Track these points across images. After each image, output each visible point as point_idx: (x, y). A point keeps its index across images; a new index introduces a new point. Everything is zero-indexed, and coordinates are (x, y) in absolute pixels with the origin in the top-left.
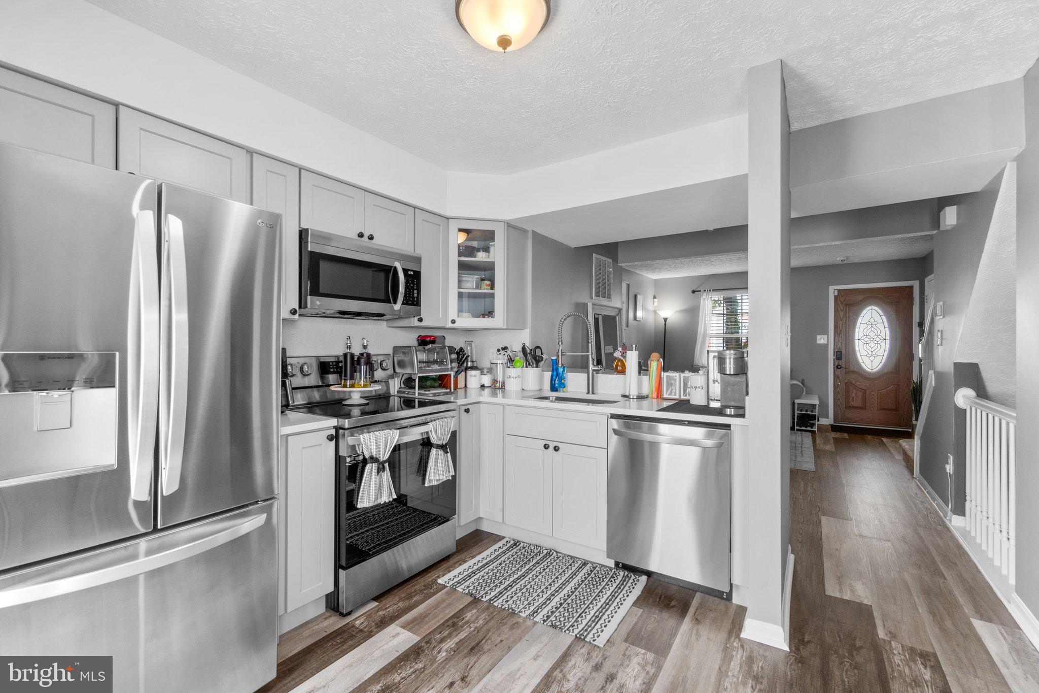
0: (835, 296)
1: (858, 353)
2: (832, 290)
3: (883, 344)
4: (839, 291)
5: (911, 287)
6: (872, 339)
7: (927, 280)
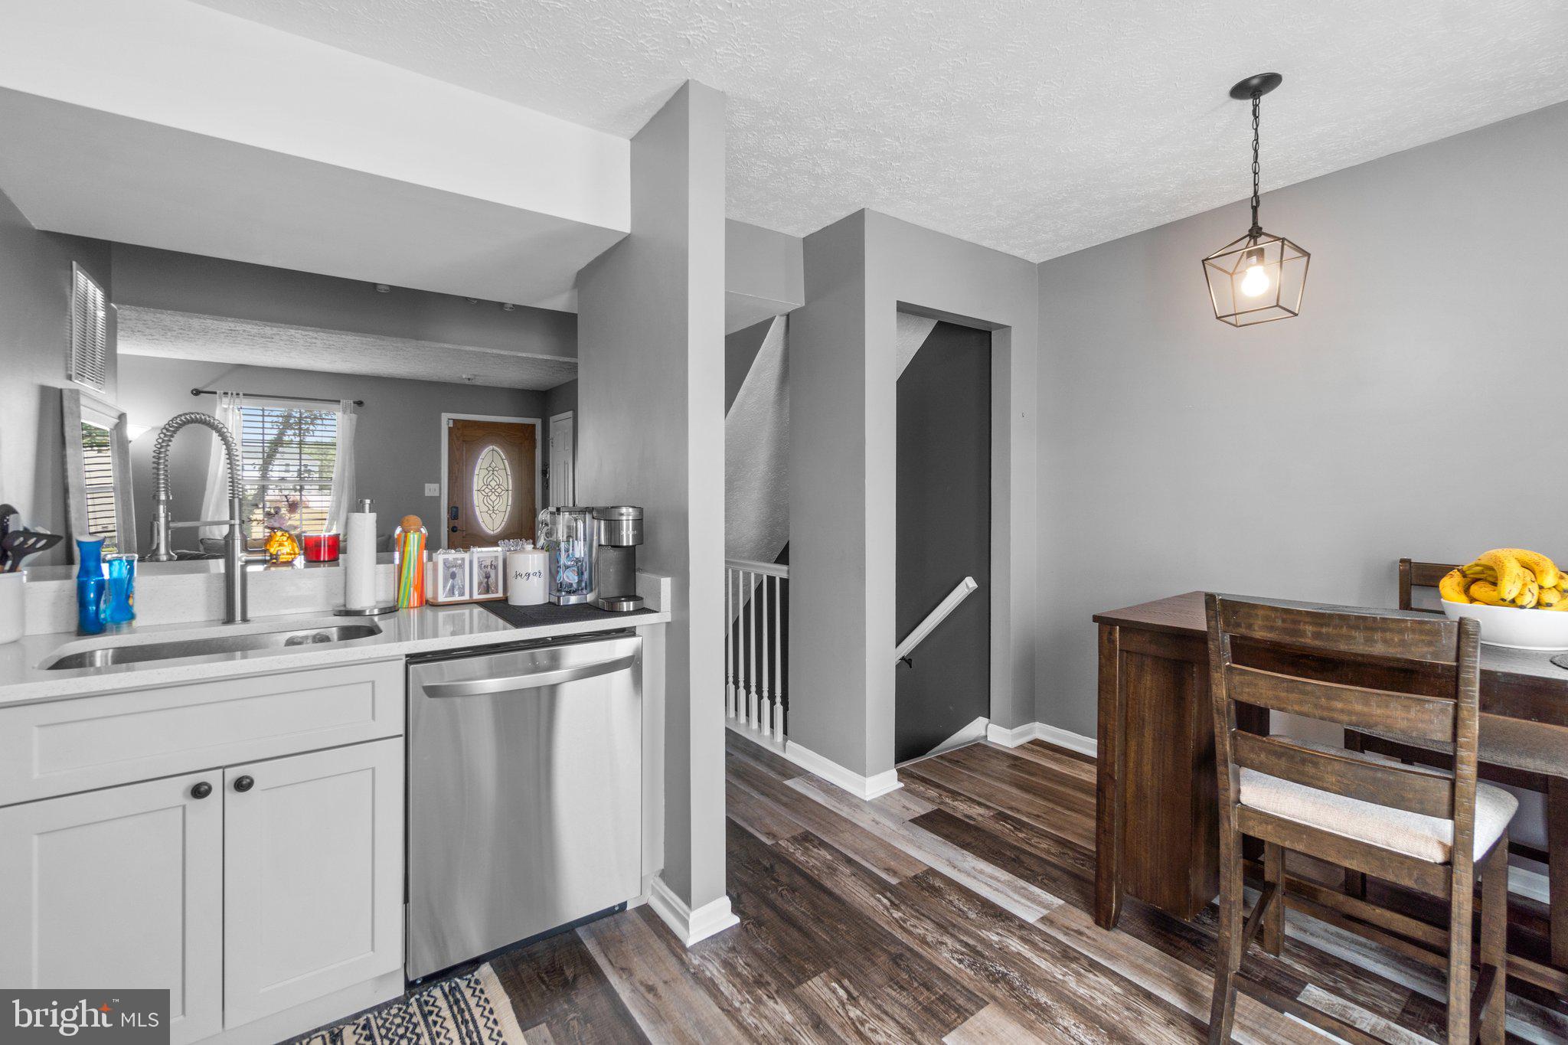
0: (449, 428)
1: (477, 509)
2: (446, 419)
3: (505, 497)
4: (455, 421)
5: (533, 426)
6: (493, 490)
7: (552, 419)
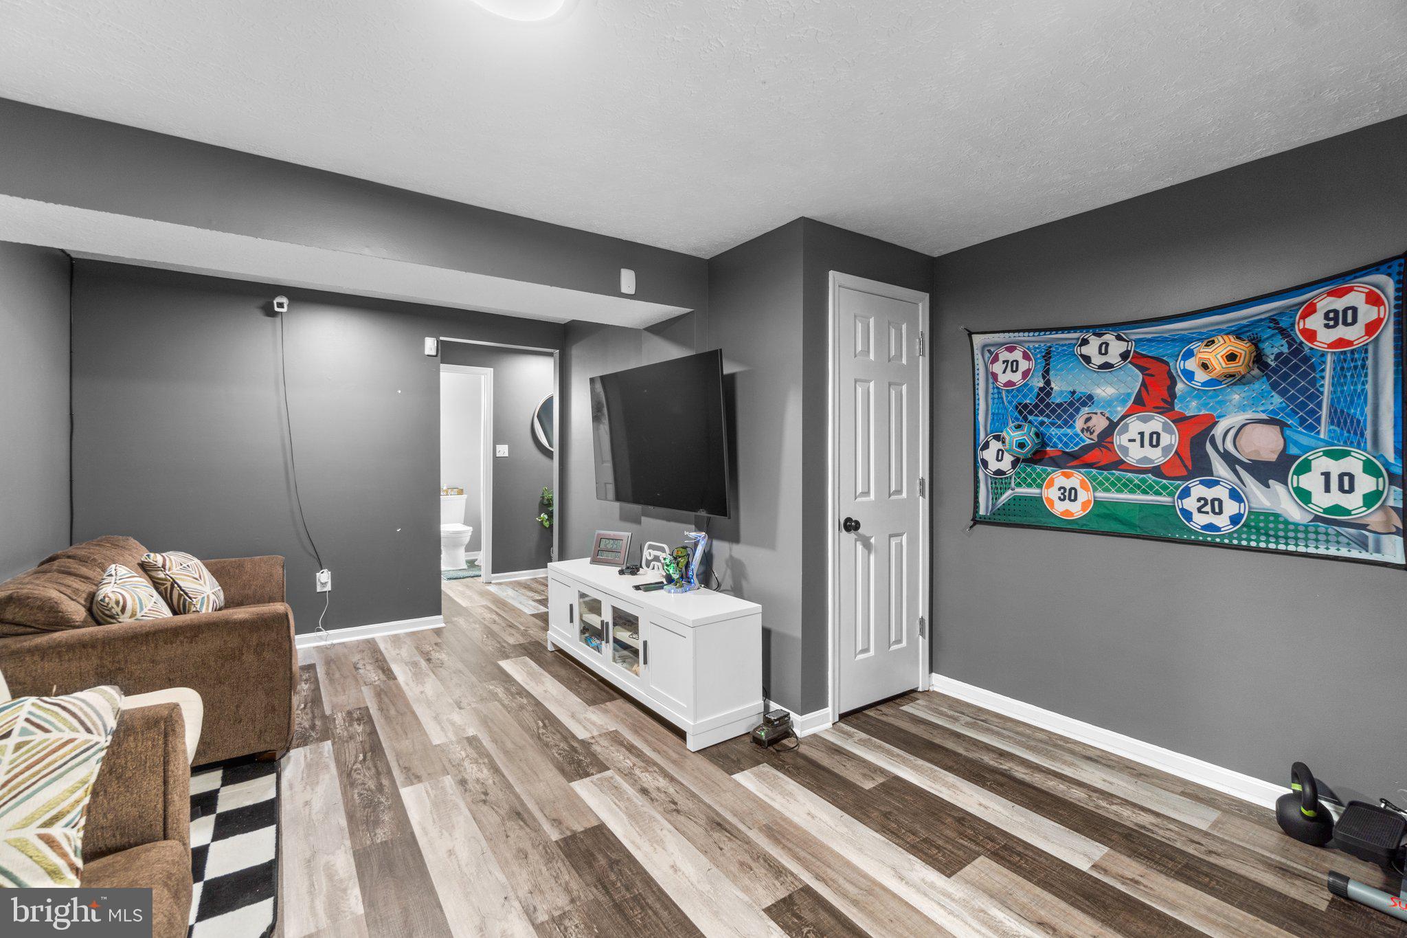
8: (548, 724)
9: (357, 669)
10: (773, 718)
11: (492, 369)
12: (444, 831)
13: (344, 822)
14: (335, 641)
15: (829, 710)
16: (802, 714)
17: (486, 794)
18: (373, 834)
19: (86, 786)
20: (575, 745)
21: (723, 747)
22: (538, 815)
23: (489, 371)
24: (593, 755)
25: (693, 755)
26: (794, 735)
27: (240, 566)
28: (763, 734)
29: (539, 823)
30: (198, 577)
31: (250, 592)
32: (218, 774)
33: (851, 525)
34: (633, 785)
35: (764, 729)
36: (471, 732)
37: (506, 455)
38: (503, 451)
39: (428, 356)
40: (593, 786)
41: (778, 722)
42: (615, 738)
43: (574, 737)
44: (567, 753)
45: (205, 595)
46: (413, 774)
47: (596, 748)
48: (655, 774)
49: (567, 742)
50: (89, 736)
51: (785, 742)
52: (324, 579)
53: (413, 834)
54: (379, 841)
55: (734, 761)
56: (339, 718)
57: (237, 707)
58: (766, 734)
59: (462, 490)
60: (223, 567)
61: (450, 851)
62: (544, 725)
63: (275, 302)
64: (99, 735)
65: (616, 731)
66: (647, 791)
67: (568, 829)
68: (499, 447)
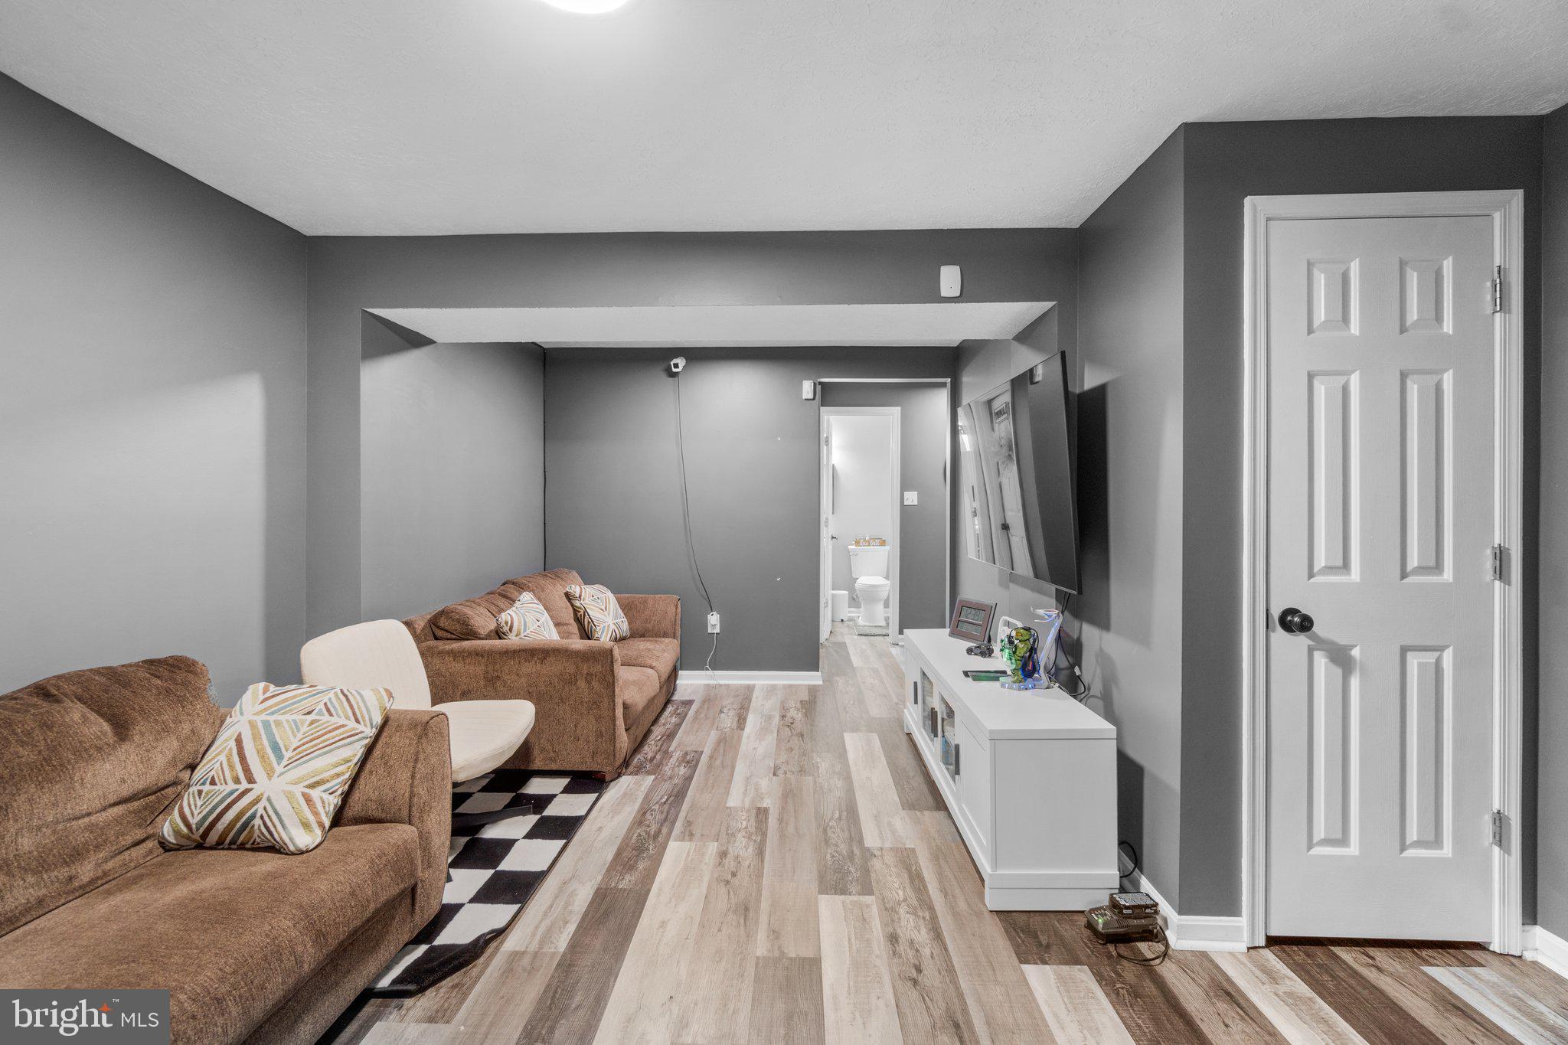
8: (844, 818)
9: (721, 711)
10: (1123, 903)
11: (900, 408)
12: (673, 900)
13: (610, 857)
14: (722, 682)
15: (1243, 921)
16: (1180, 913)
17: (734, 875)
18: (622, 877)
19: (349, 764)
20: (857, 851)
21: (1038, 918)
22: (764, 918)
23: (896, 411)
24: (866, 871)
25: (987, 915)
26: (1164, 940)
27: (645, 602)
28: (1100, 920)
29: (757, 929)
30: (603, 608)
31: (649, 626)
32: (565, 781)
33: (1295, 622)
34: (884, 925)
35: (1106, 915)
36: (766, 803)
37: (915, 503)
38: (912, 498)
39: (806, 400)
40: (841, 907)
41: (1130, 911)
42: (906, 860)
43: (861, 841)
44: (841, 857)
45: (606, 624)
46: (690, 831)
47: (876, 864)
48: (921, 922)
49: (851, 846)
50: (356, 725)
51: (1143, 947)
52: (714, 620)
53: (649, 891)
54: (620, 887)
55: (1040, 944)
56: (677, 755)
57: (576, 726)
58: (1104, 924)
59: (884, 541)
60: (633, 602)
61: (664, 922)
62: (840, 818)
63: (672, 363)
64: (365, 725)
65: (913, 850)
66: (897, 941)
67: (780, 948)
68: (907, 494)
